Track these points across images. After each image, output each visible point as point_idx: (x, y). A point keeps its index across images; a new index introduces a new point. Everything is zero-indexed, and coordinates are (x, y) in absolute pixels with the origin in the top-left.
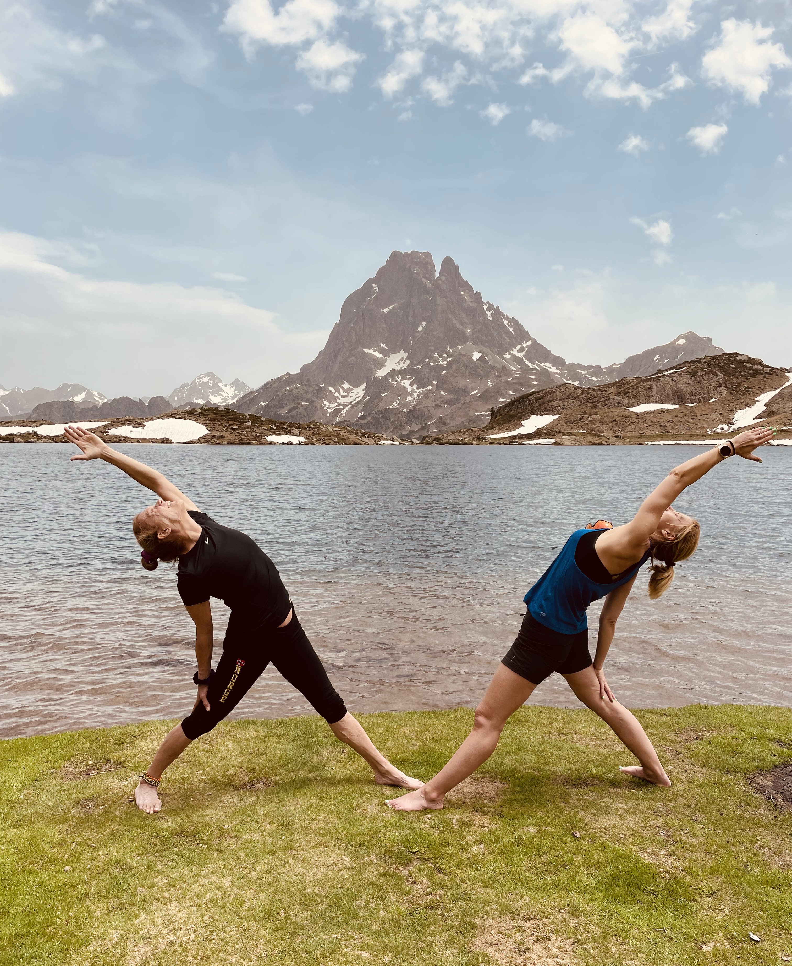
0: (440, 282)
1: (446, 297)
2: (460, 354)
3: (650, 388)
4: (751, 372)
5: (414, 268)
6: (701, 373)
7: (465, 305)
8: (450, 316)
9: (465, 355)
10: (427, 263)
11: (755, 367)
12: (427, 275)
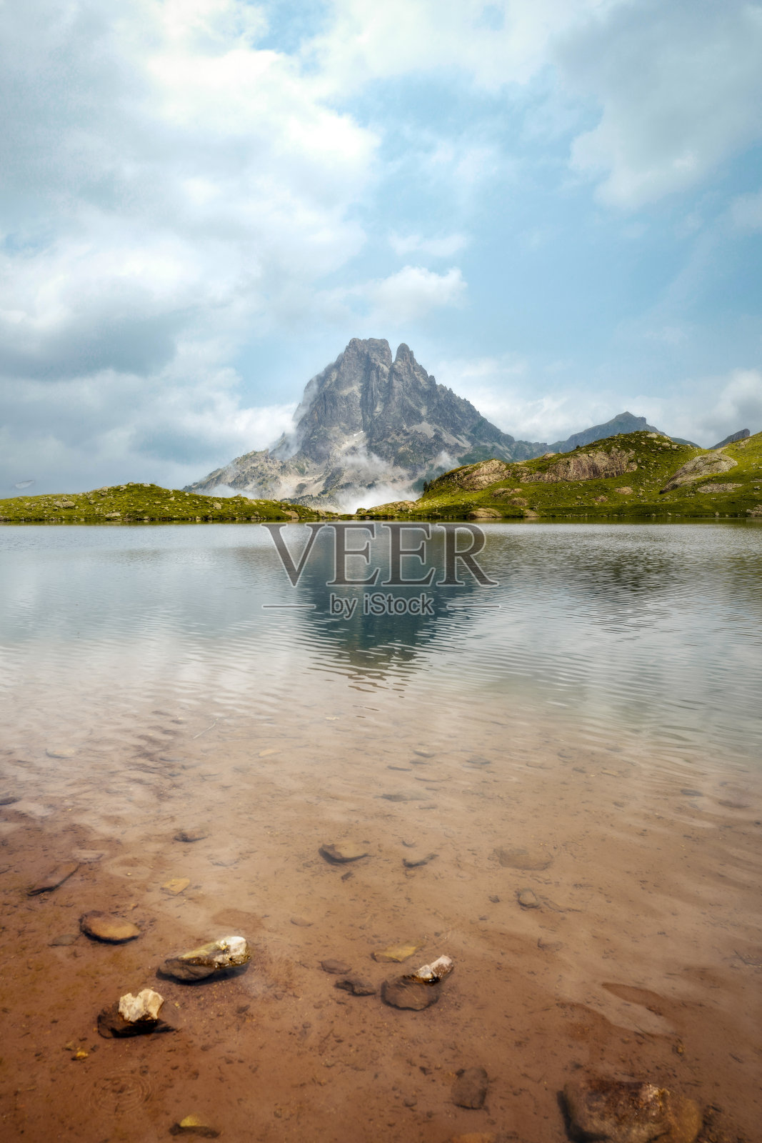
0: (396, 367)
1: (402, 380)
2: (416, 432)
3: (568, 463)
4: (660, 448)
5: (372, 354)
6: (614, 450)
7: (420, 388)
8: (406, 398)
9: (421, 434)
10: (384, 349)
11: (664, 444)
12: (384, 361)
